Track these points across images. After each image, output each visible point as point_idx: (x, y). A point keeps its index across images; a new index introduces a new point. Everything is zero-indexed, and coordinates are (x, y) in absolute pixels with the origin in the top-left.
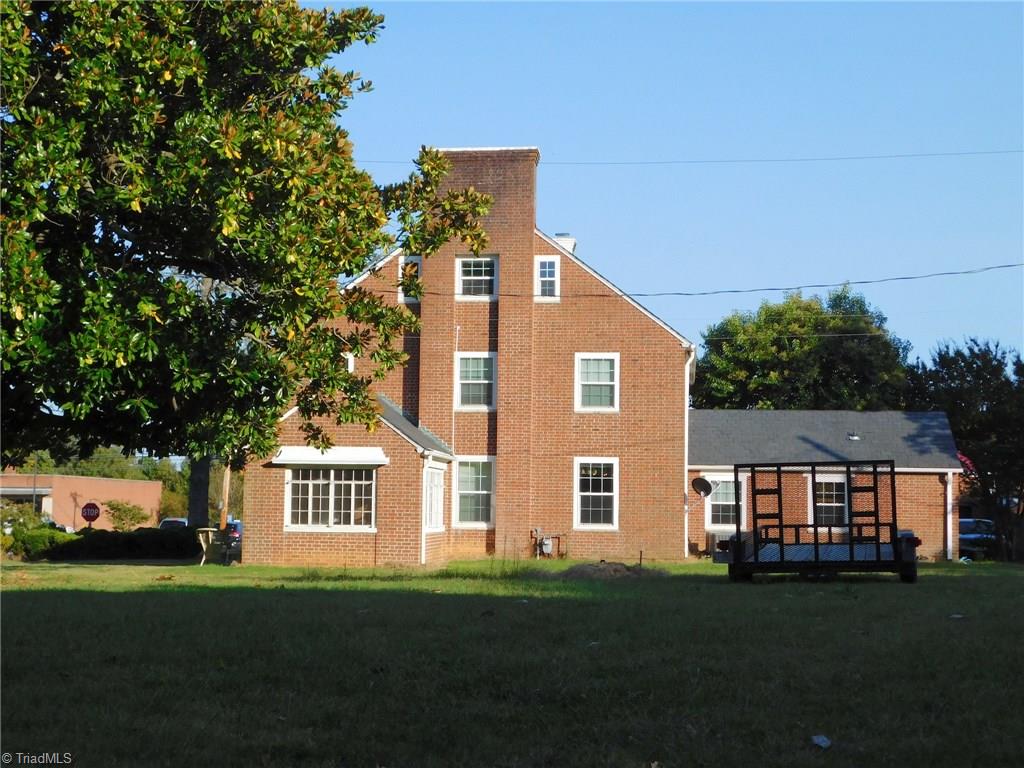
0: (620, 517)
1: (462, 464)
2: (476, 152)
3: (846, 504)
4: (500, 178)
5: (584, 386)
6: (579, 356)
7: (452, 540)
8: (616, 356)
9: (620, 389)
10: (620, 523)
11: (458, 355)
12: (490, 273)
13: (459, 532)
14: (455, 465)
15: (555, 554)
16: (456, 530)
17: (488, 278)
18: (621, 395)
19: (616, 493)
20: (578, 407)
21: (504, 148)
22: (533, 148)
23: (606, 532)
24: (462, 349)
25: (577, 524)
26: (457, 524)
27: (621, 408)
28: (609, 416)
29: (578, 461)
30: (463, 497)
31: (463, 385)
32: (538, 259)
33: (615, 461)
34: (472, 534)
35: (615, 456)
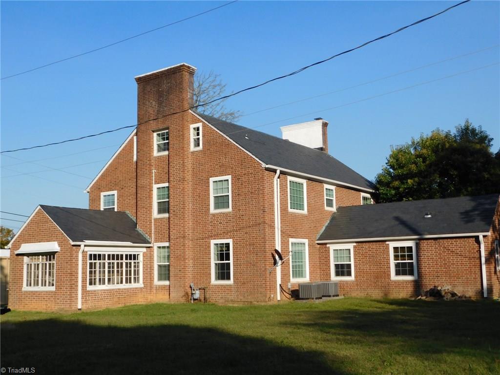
0: (234, 276)
1: (159, 247)
2: (157, 73)
3: (414, 261)
4: (169, 84)
5: (215, 197)
6: (212, 180)
7: (155, 291)
8: (229, 177)
9: (232, 197)
10: (234, 280)
11: (155, 187)
12: (168, 139)
13: (158, 287)
14: (155, 249)
15: (202, 299)
16: (156, 286)
17: (167, 141)
18: (232, 201)
19: (231, 261)
20: (212, 210)
21: (169, 68)
22: (182, 64)
23: (227, 285)
24: (157, 183)
25: (214, 281)
26: (157, 282)
27: (232, 208)
28: (226, 214)
29: (213, 242)
30: (160, 266)
31: (158, 202)
32: (192, 126)
33: (230, 241)
34: (163, 288)
35: (230, 238)
